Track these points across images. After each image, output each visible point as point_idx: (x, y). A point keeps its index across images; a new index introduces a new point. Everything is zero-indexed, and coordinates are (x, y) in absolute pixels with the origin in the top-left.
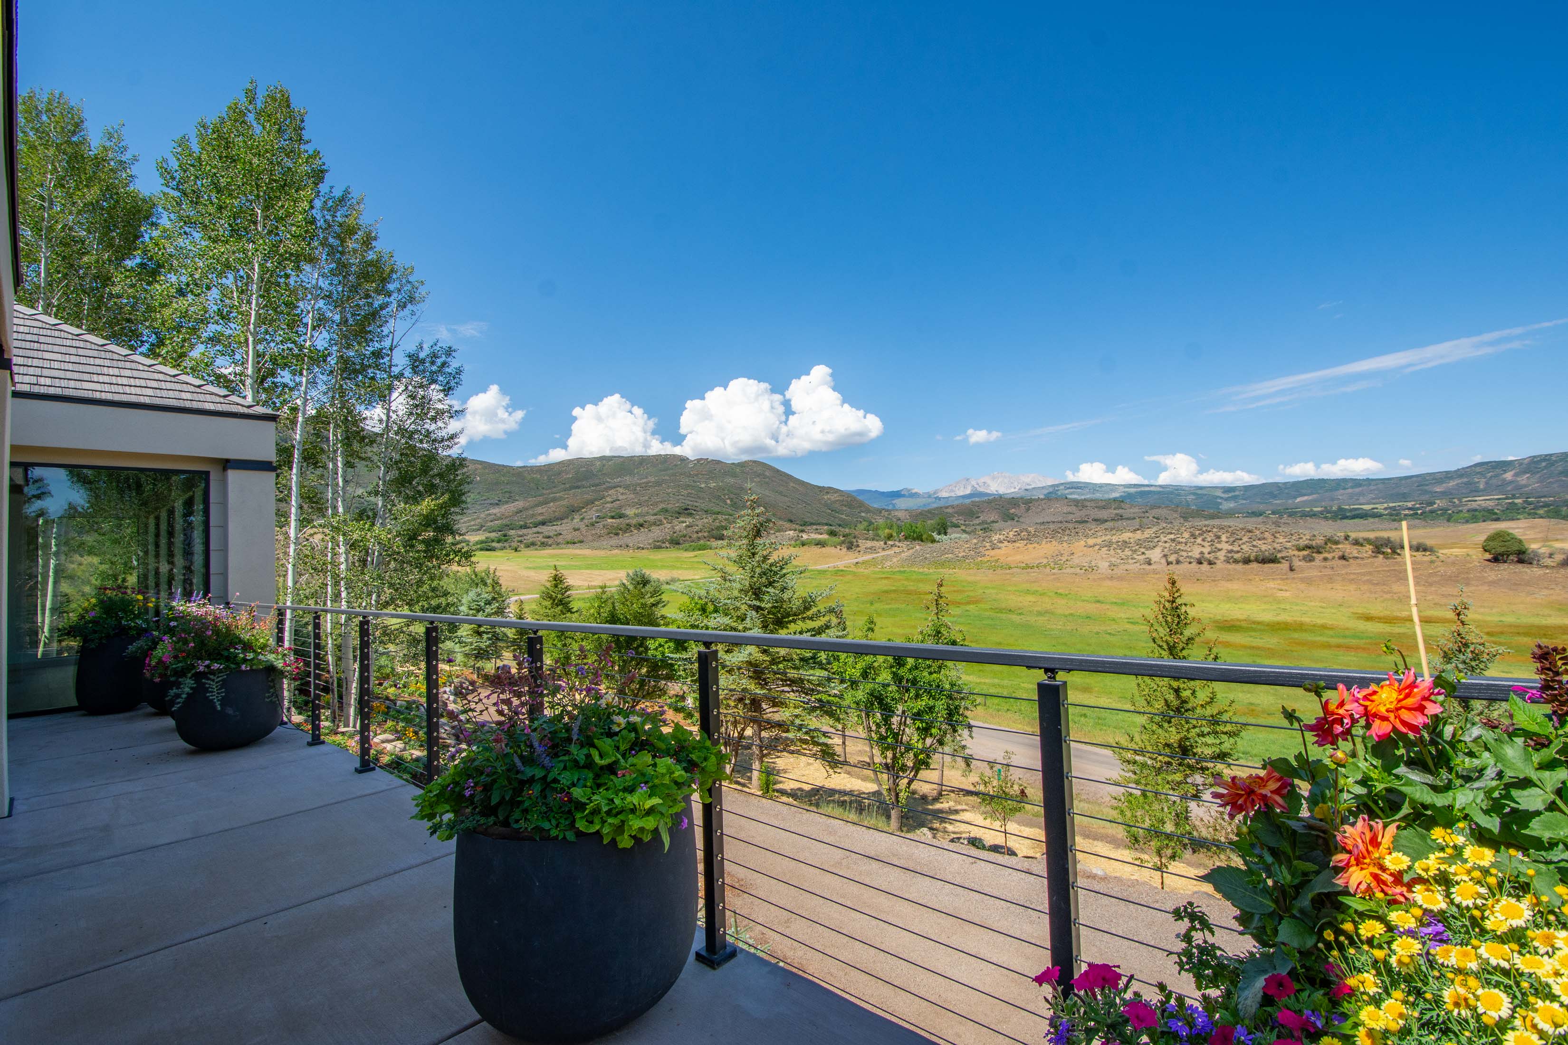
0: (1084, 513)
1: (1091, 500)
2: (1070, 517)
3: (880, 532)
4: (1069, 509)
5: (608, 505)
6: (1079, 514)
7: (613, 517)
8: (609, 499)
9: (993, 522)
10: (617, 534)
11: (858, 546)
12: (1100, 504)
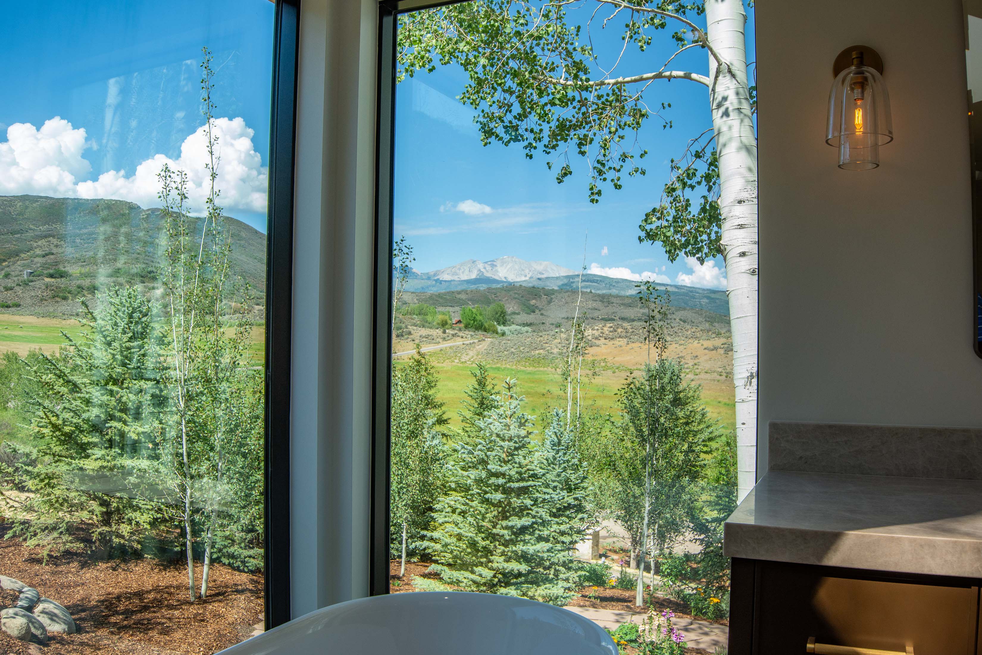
0: (610, 309)
1: (617, 296)
2: (596, 314)
3: (429, 318)
4: (595, 305)
5: (36, 260)
6: (604, 311)
7: (51, 276)
8: (38, 252)
9: (514, 313)
10: (65, 298)
11: (410, 333)
12: (626, 301)
